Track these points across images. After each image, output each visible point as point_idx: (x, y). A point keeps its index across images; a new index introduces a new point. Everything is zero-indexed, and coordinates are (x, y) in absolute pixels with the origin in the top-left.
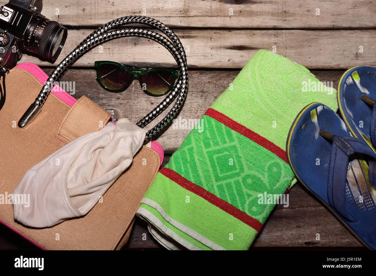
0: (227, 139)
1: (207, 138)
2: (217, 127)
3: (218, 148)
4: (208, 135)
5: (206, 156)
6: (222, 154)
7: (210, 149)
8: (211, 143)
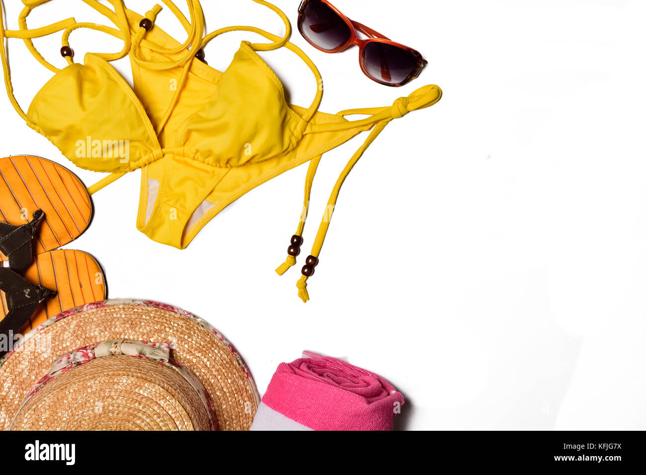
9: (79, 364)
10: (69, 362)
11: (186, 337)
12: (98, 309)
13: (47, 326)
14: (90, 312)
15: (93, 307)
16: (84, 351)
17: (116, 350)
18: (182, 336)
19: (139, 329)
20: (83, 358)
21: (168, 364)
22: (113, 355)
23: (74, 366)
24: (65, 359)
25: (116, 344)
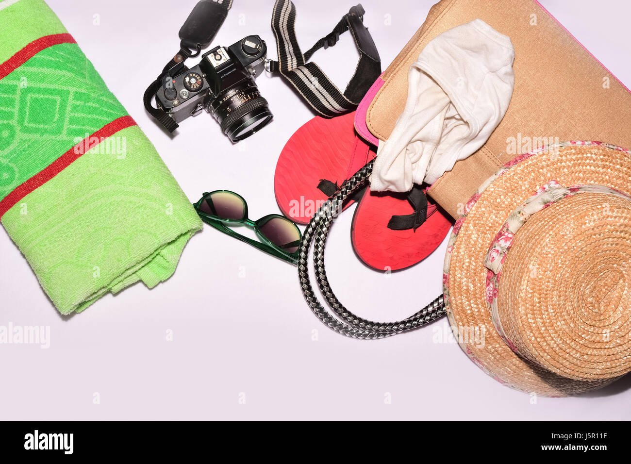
0: (74, 127)
1: (88, 99)
2: (97, 121)
3: (69, 108)
4: (91, 104)
5: (65, 88)
6: (57, 110)
7: (71, 97)
8: (79, 103)
9: (508, 249)
10: (501, 254)
11: (559, 164)
12: (477, 202)
13: (454, 244)
14: (473, 208)
15: (473, 203)
16: (503, 237)
17: (525, 216)
18: (555, 166)
19: (521, 188)
20: (508, 242)
21: (572, 194)
22: (525, 222)
23: (506, 253)
24: (494, 254)
25: (519, 213)
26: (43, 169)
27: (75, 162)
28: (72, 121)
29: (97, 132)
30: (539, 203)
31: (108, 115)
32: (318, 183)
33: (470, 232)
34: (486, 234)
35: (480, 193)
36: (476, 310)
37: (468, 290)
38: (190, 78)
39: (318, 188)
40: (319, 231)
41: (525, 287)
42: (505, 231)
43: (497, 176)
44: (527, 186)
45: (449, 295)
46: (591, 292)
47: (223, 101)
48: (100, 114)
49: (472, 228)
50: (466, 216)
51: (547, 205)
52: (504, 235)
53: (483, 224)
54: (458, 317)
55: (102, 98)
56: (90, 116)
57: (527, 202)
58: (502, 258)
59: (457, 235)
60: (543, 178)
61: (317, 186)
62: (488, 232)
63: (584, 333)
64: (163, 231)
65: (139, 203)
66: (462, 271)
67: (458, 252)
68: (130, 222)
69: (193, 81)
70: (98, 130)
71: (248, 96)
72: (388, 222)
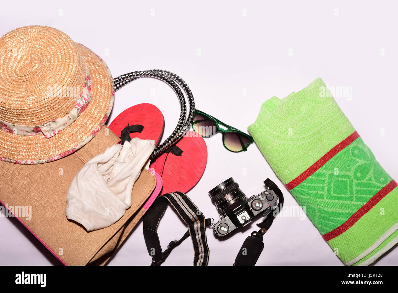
0: (322, 178)
1: (316, 194)
2: (309, 182)
3: (326, 189)
4: (314, 192)
5: (329, 201)
6: (332, 188)
7: (325, 196)
8: (321, 192)
12: (93, 131)
13: (107, 111)
14: (96, 127)
15: (96, 130)
16: (81, 106)
17: (68, 116)
19: (67, 135)
21: (38, 125)
22: (67, 113)
23: (80, 97)
24: (86, 98)
25: (70, 118)
26: (337, 154)
27: (320, 158)
28: (324, 181)
29: (309, 176)
30: (58, 122)
31: (303, 187)
32: (182, 154)
33: (98, 115)
34: (90, 113)
35: (91, 136)
36: (97, 76)
37: (101, 86)
38: (259, 207)
39: (183, 151)
40: (183, 124)
41: (73, 69)
42: (79, 109)
43: (80, 144)
44: (63, 137)
45: (112, 85)
46: (35, 66)
47: (239, 196)
48: (309, 187)
49: (97, 117)
50: (100, 124)
51: (54, 121)
52: (80, 107)
53: (91, 118)
54: (107, 75)
55: (308, 197)
56: (314, 185)
57: (64, 126)
58: (83, 95)
59: (106, 114)
60: (53, 141)
61: (183, 153)
62: (88, 113)
63: (42, 44)
64: (271, 119)
65: (284, 135)
66: (104, 96)
67: (105, 105)
68: (289, 124)
69: (257, 205)
70: (309, 177)
71: (224, 200)
72: (144, 129)
